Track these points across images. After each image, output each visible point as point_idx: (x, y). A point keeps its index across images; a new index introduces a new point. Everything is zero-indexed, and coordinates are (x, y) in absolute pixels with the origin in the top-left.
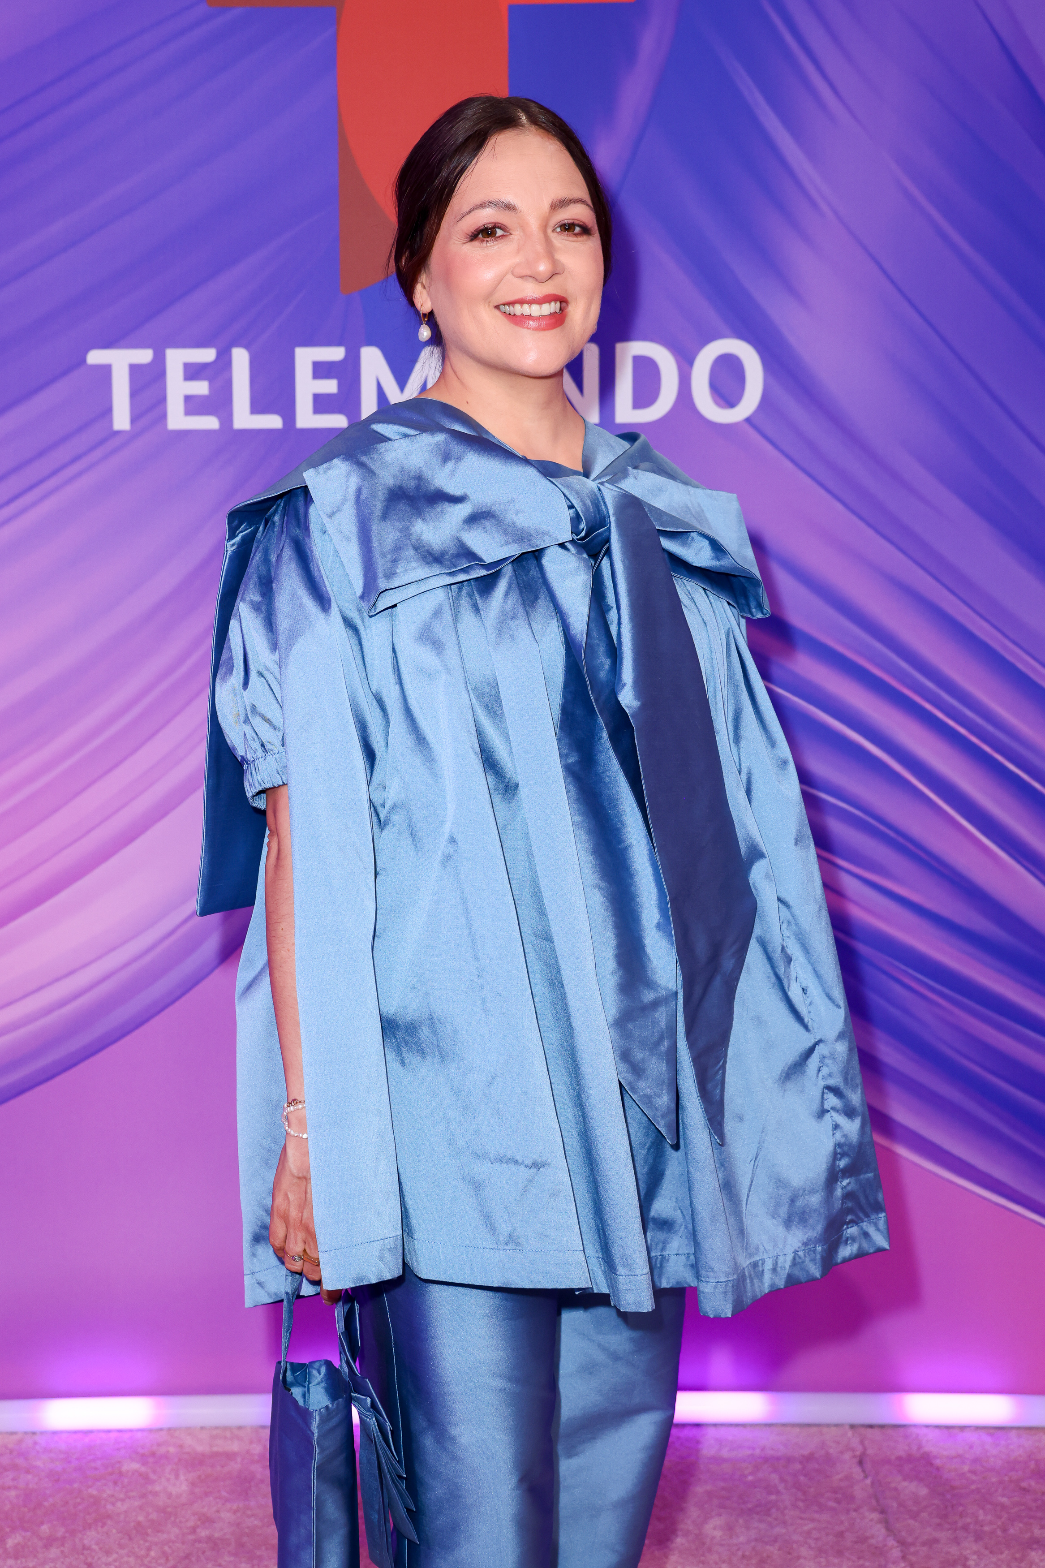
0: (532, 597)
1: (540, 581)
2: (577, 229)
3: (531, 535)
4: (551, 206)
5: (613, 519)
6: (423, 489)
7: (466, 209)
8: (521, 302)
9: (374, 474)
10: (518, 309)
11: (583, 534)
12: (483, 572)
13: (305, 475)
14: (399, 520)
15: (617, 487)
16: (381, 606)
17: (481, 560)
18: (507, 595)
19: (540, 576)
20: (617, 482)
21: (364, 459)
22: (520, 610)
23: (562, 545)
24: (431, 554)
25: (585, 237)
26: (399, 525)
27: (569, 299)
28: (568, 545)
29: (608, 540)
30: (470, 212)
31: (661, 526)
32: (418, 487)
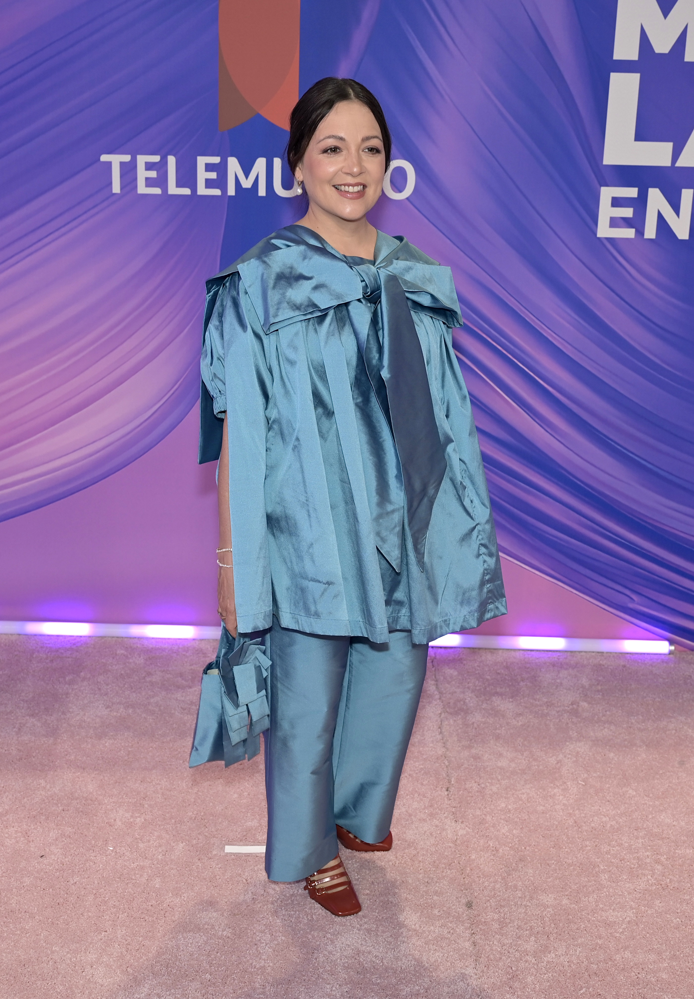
0: (342, 325)
1: (347, 317)
2: (374, 151)
3: (343, 296)
4: (362, 140)
5: (383, 287)
6: (293, 273)
7: (321, 138)
8: (345, 185)
9: (270, 266)
10: (343, 188)
11: (369, 293)
12: (320, 314)
13: (238, 266)
14: (280, 289)
15: (387, 270)
16: (272, 330)
17: (320, 308)
18: (330, 324)
19: (347, 314)
20: (388, 267)
21: (266, 259)
22: (336, 331)
23: (359, 300)
24: (295, 305)
25: (377, 154)
26: (281, 291)
27: (367, 185)
28: (362, 300)
29: (380, 297)
30: (323, 140)
31: (407, 289)
32: (291, 273)
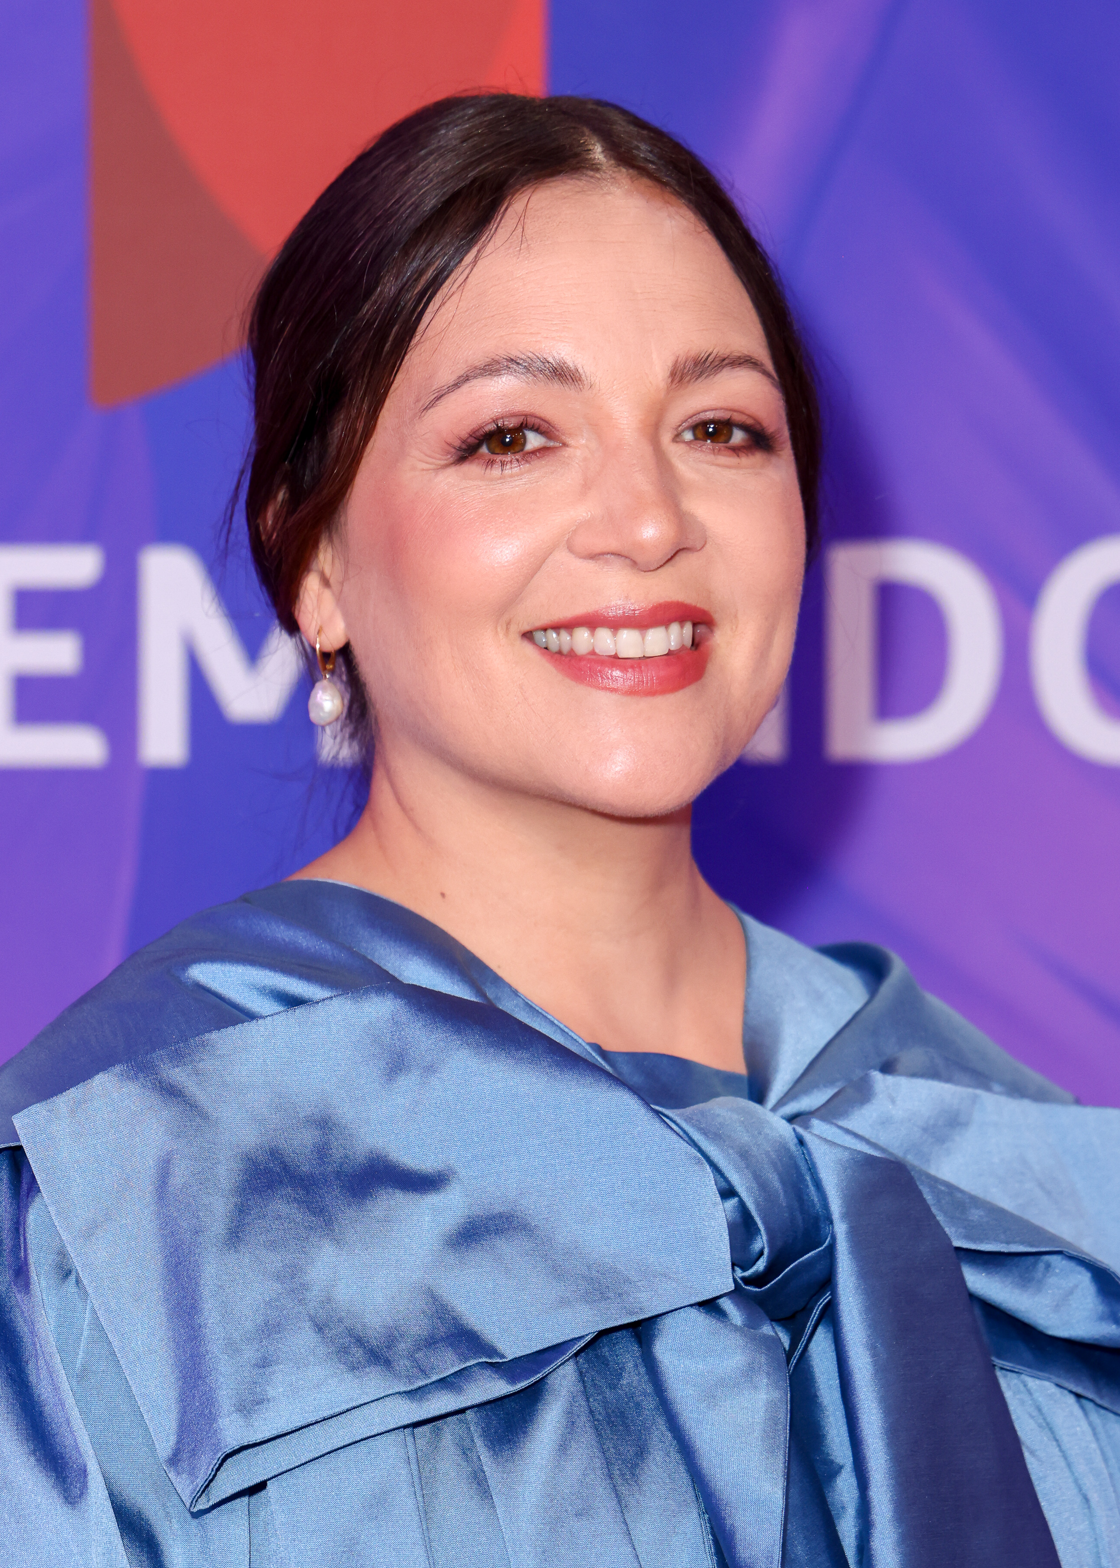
0: (629, 1451)
1: (649, 1404)
2: (738, 437)
3: (627, 1281)
4: (673, 374)
5: (841, 1229)
6: (337, 1154)
7: (446, 377)
8: (592, 622)
9: (205, 1116)
10: (582, 640)
11: (761, 1265)
12: (500, 1387)
13: (19, 1121)
14: (272, 1246)
15: (848, 1131)
16: (226, 1484)
17: (492, 1351)
18: (563, 1448)
19: (649, 1389)
20: (844, 1113)
21: (177, 1075)
22: (602, 1490)
23: (710, 1306)
24: (360, 1341)
25: (758, 458)
26: (275, 1261)
27: (716, 617)
28: (727, 1305)
29: (828, 1282)
30: (457, 385)
31: (968, 1237)
32: (322, 1152)
